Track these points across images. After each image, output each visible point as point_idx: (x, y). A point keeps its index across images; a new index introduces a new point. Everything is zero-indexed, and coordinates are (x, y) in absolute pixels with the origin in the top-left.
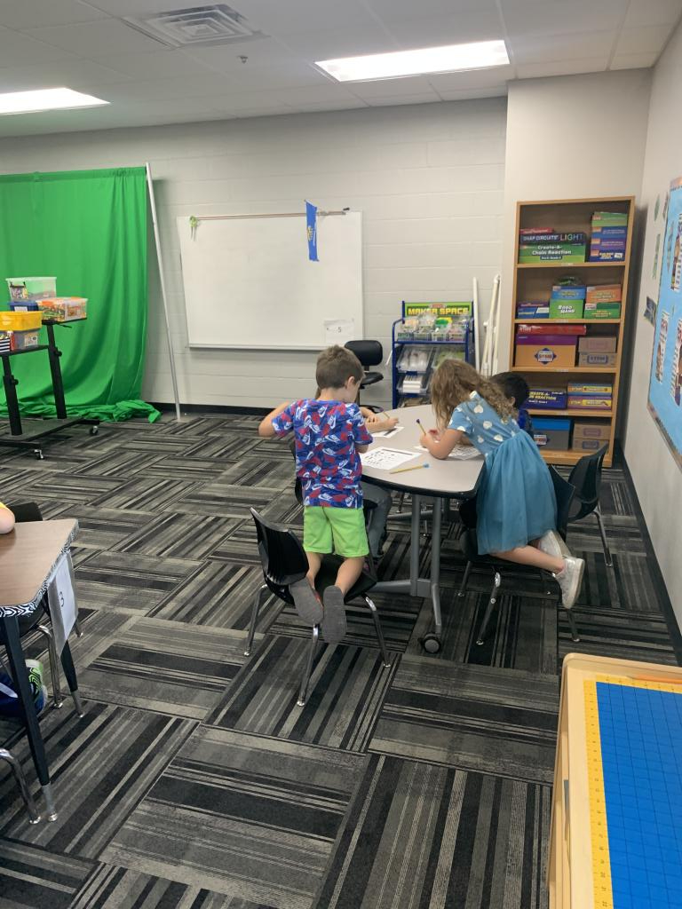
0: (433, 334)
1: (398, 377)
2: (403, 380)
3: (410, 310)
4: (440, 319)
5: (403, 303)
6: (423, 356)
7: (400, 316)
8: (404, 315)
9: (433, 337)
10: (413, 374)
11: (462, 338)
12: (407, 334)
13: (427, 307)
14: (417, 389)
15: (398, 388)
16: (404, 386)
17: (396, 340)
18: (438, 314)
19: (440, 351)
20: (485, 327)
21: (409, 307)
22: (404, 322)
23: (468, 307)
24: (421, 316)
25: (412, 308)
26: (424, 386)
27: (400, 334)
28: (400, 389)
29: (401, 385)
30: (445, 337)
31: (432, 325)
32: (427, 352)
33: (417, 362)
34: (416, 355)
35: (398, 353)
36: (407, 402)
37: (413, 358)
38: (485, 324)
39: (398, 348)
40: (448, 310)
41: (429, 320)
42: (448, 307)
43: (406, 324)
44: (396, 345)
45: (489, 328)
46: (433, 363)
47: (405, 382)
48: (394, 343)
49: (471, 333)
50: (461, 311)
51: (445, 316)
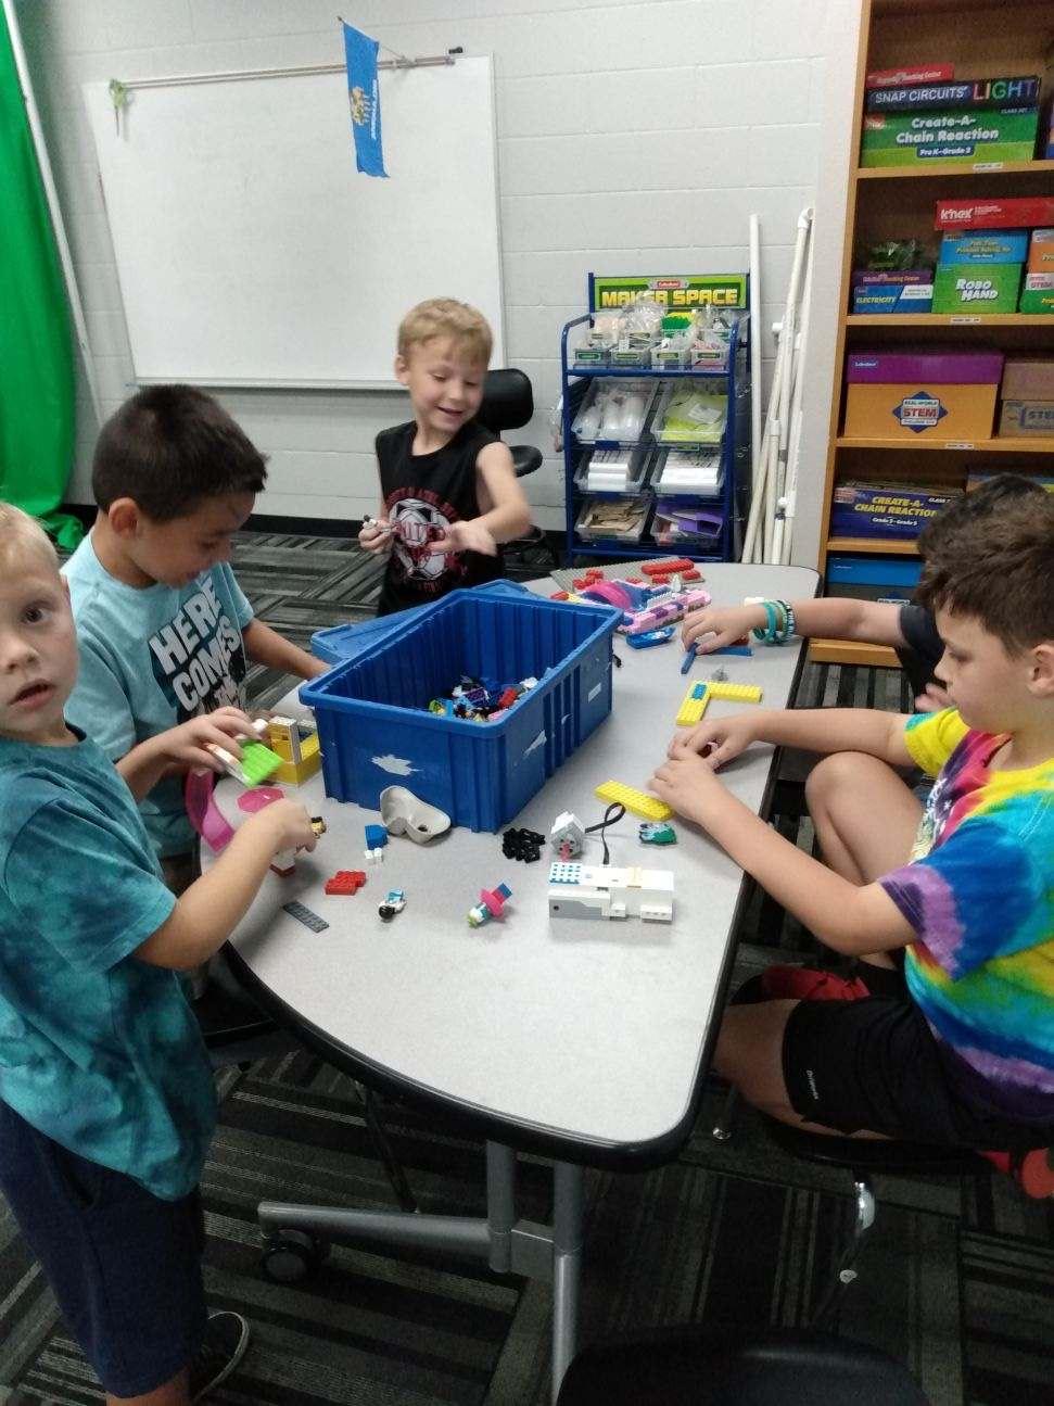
0: (654, 351)
1: (578, 455)
2: (589, 459)
3: (605, 294)
4: (673, 314)
5: (592, 278)
6: (633, 403)
7: (584, 311)
8: (592, 308)
9: (654, 360)
10: (611, 447)
11: (722, 361)
12: (595, 353)
13: (645, 287)
14: (619, 482)
15: (577, 480)
16: (590, 475)
17: (570, 367)
18: (670, 304)
19: (673, 392)
20: (777, 336)
21: (603, 289)
22: (592, 324)
23: (736, 286)
24: (631, 309)
25: (609, 289)
26: (634, 477)
27: (580, 354)
28: (580, 482)
29: (585, 471)
30: (682, 361)
31: (653, 331)
32: (642, 394)
33: (619, 417)
34: (619, 402)
35: (581, 394)
36: (597, 512)
37: (612, 410)
38: (776, 326)
39: (576, 385)
40: (694, 294)
41: (648, 318)
42: (693, 286)
43: (597, 329)
44: (572, 380)
45: (785, 336)
46: (656, 421)
47: (592, 465)
48: (566, 373)
49: (744, 350)
50: (722, 296)
51: (686, 308)
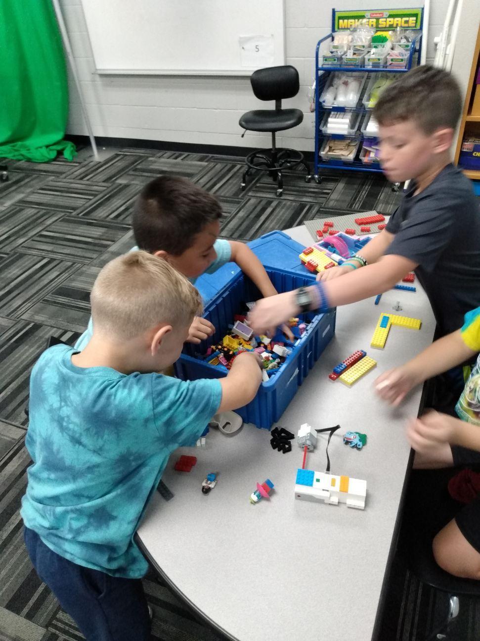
0: (367, 57)
1: (322, 114)
2: (328, 116)
3: (341, 21)
4: (379, 33)
5: (334, 12)
6: (354, 85)
7: (328, 31)
8: (333, 30)
9: (367, 62)
10: (341, 110)
11: (404, 63)
12: (334, 58)
13: (363, 17)
14: (344, 129)
15: (321, 128)
16: (329, 125)
17: (320, 66)
18: (377, 27)
19: (376, 78)
20: (436, 45)
21: (340, 18)
22: (333, 39)
23: (416, 15)
24: (355, 30)
25: (343, 18)
26: (352, 127)
27: (326, 59)
28: (323, 129)
29: (326, 122)
30: (382, 62)
31: (366, 43)
32: (358, 79)
33: (346, 94)
34: (346, 83)
35: (325, 80)
36: (331, 145)
37: (342, 88)
38: (436, 40)
39: (323, 75)
40: (391, 21)
41: (364, 36)
42: (390, 16)
43: (336, 43)
44: (321, 72)
45: (441, 46)
46: (366, 96)
47: (330, 120)
48: (318, 69)
49: (417, 54)
50: (407, 22)
51: (385, 29)
